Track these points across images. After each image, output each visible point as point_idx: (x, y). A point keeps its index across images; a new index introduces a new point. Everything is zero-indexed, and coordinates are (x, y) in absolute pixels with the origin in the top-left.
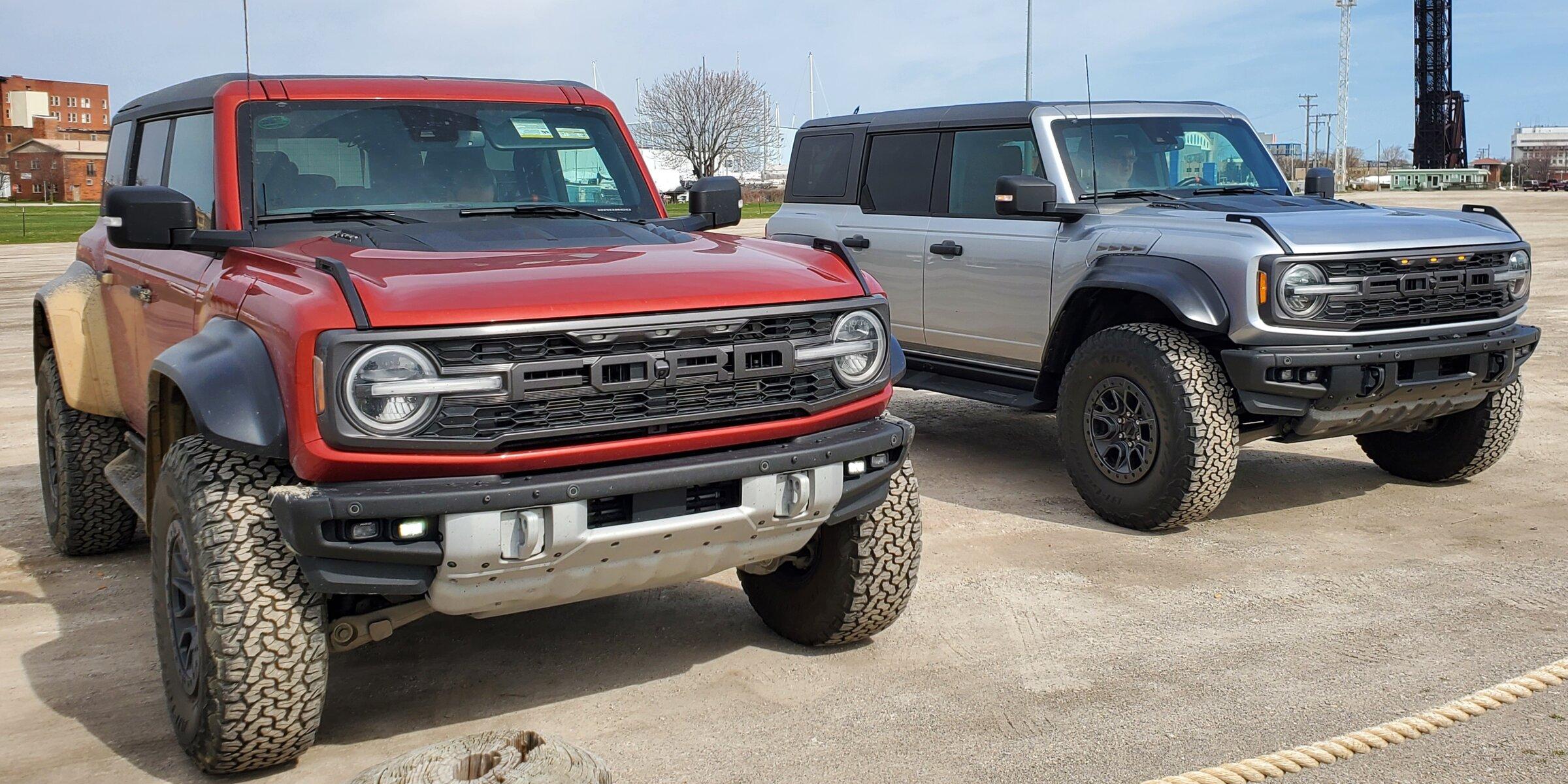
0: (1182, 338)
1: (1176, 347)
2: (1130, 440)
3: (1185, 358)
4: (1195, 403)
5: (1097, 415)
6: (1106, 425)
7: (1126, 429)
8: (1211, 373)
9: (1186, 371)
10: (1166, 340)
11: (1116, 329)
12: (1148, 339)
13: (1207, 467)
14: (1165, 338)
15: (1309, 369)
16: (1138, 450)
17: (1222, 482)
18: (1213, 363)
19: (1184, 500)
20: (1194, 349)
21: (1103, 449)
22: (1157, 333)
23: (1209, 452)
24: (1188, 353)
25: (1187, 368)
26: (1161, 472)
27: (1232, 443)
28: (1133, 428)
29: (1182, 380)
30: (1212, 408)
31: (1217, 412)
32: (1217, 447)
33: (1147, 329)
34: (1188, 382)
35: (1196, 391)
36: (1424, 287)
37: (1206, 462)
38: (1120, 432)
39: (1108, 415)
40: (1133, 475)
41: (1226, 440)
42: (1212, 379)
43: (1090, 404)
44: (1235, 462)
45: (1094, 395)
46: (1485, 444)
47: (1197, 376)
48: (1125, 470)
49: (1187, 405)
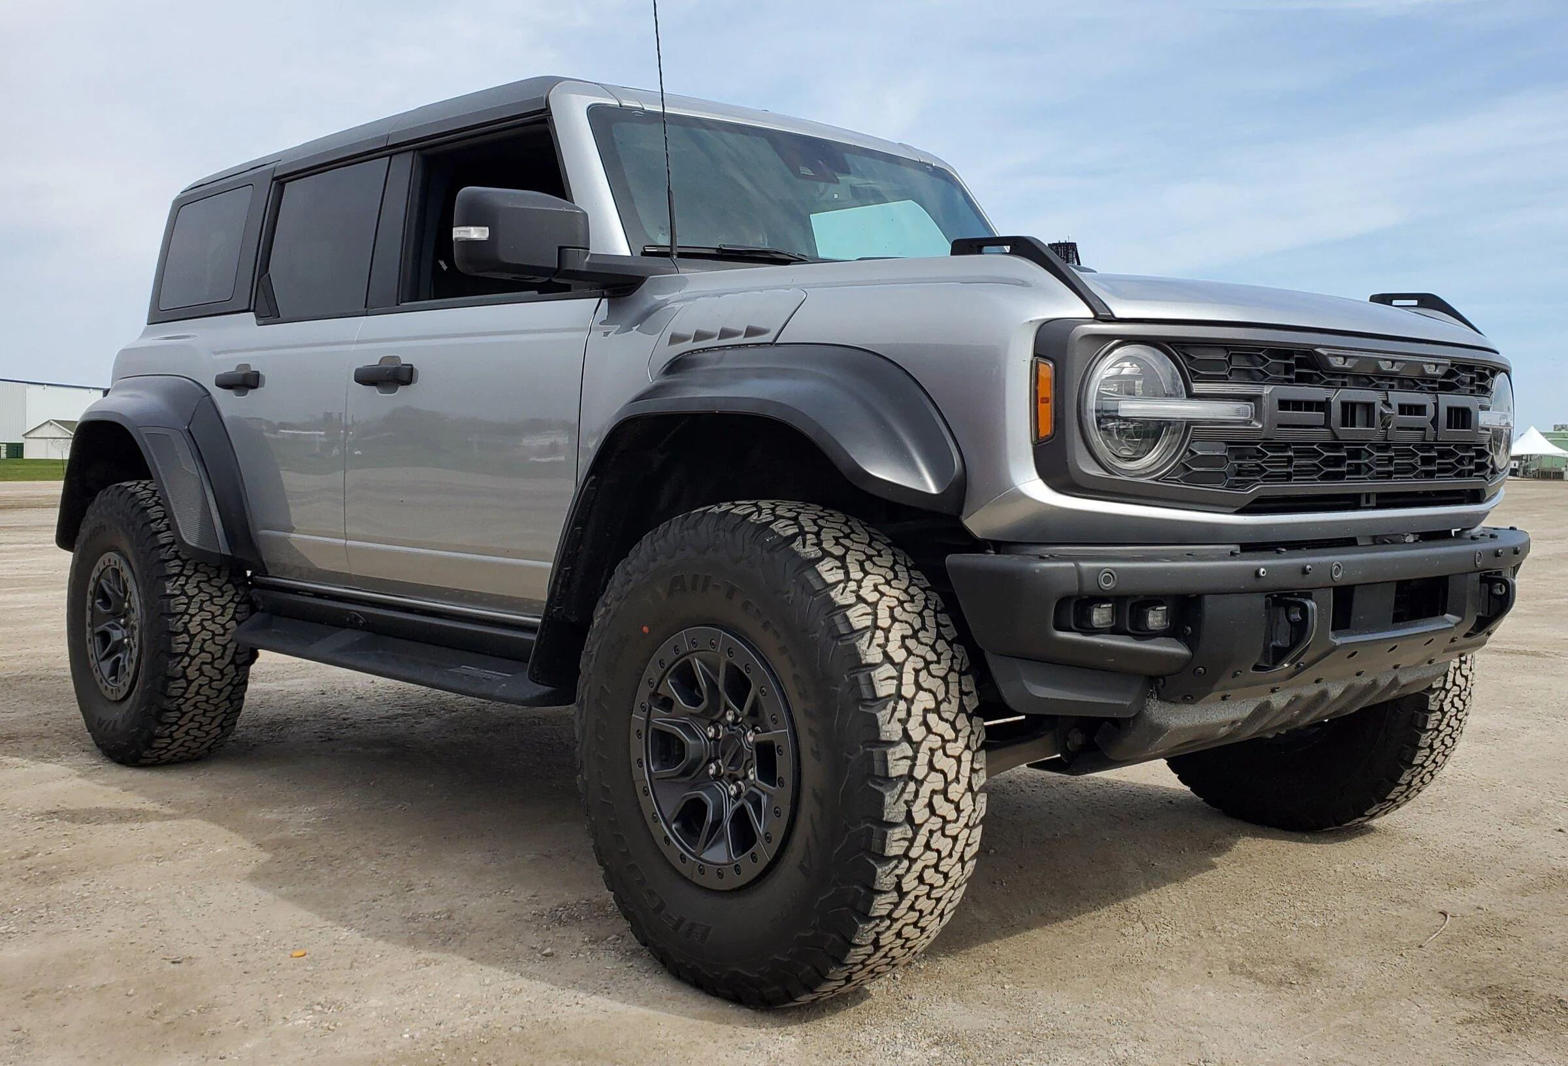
0: (853, 532)
1: (838, 551)
2: (734, 780)
3: (860, 575)
4: (885, 689)
5: (660, 718)
6: (681, 744)
7: (723, 754)
8: (920, 614)
9: (862, 608)
10: (818, 534)
11: (704, 512)
12: (773, 532)
13: (913, 853)
14: (816, 529)
15: (1153, 601)
16: (749, 807)
17: (949, 885)
18: (924, 590)
19: (857, 941)
20: (880, 555)
21: (673, 802)
22: (795, 519)
23: (920, 813)
24: (868, 566)
25: (865, 601)
26: (801, 867)
27: (970, 788)
28: (740, 751)
29: (853, 631)
30: (925, 700)
31: (937, 710)
32: (938, 800)
33: (773, 510)
34: (868, 635)
35: (888, 658)
36: (1369, 422)
37: (912, 841)
38: (709, 761)
39: (685, 720)
40: (737, 869)
41: (957, 780)
42: (924, 627)
43: (644, 693)
44: (978, 833)
45: (653, 671)
46: (1417, 761)
47: (889, 621)
48: (718, 854)
49: (866, 694)
